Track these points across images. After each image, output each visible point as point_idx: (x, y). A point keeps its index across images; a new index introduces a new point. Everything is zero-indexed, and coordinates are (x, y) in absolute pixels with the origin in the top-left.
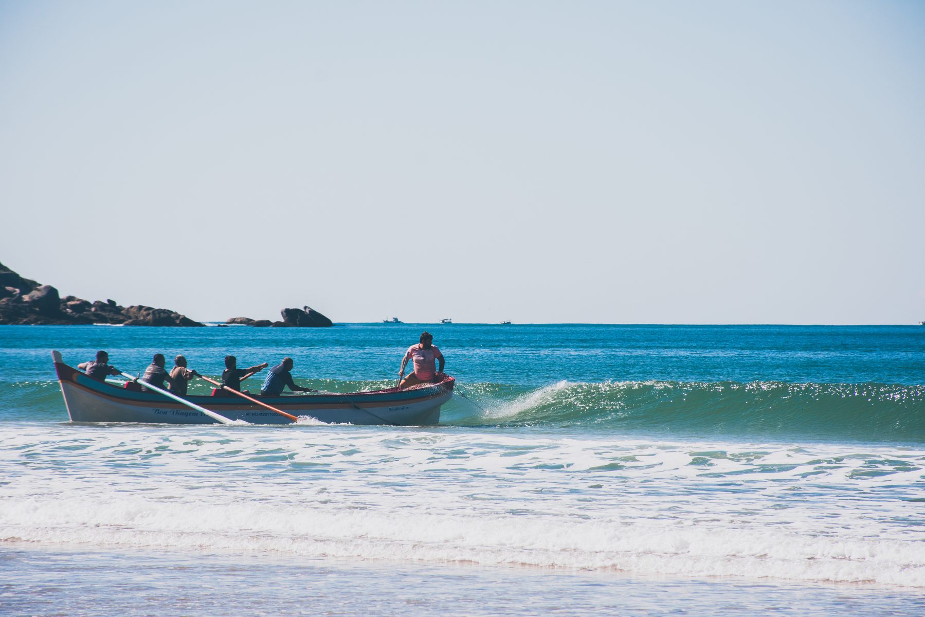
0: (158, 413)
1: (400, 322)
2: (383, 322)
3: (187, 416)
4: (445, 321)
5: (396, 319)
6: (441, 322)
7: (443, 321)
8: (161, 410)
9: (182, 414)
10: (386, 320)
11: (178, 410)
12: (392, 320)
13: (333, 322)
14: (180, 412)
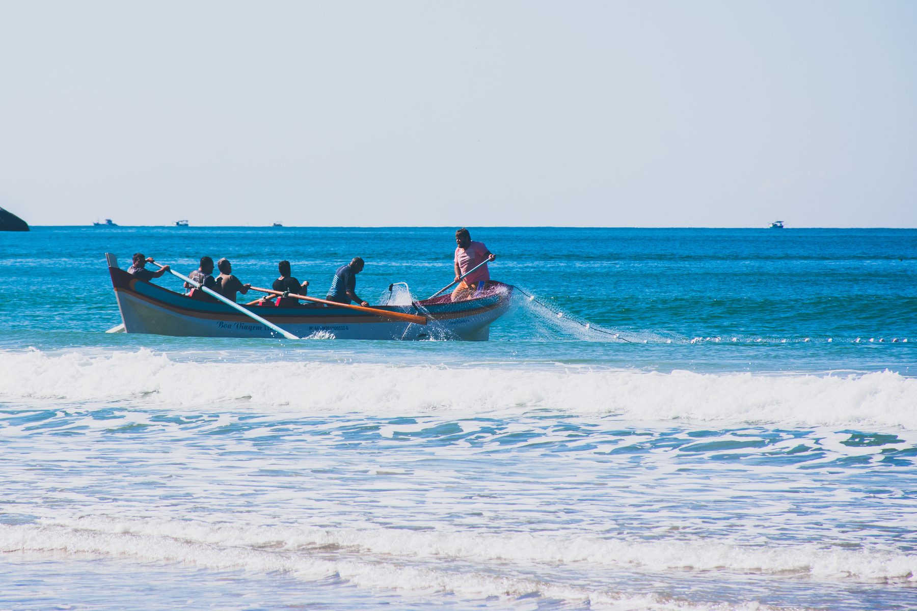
0: (222, 326)
1: (115, 225)
2: (93, 225)
3: (251, 330)
4: (180, 223)
5: (109, 221)
6: (175, 225)
7: (178, 223)
8: (225, 322)
9: (246, 328)
10: (96, 222)
11: (242, 323)
12: (104, 222)
13: (29, 224)
14: (244, 325)
